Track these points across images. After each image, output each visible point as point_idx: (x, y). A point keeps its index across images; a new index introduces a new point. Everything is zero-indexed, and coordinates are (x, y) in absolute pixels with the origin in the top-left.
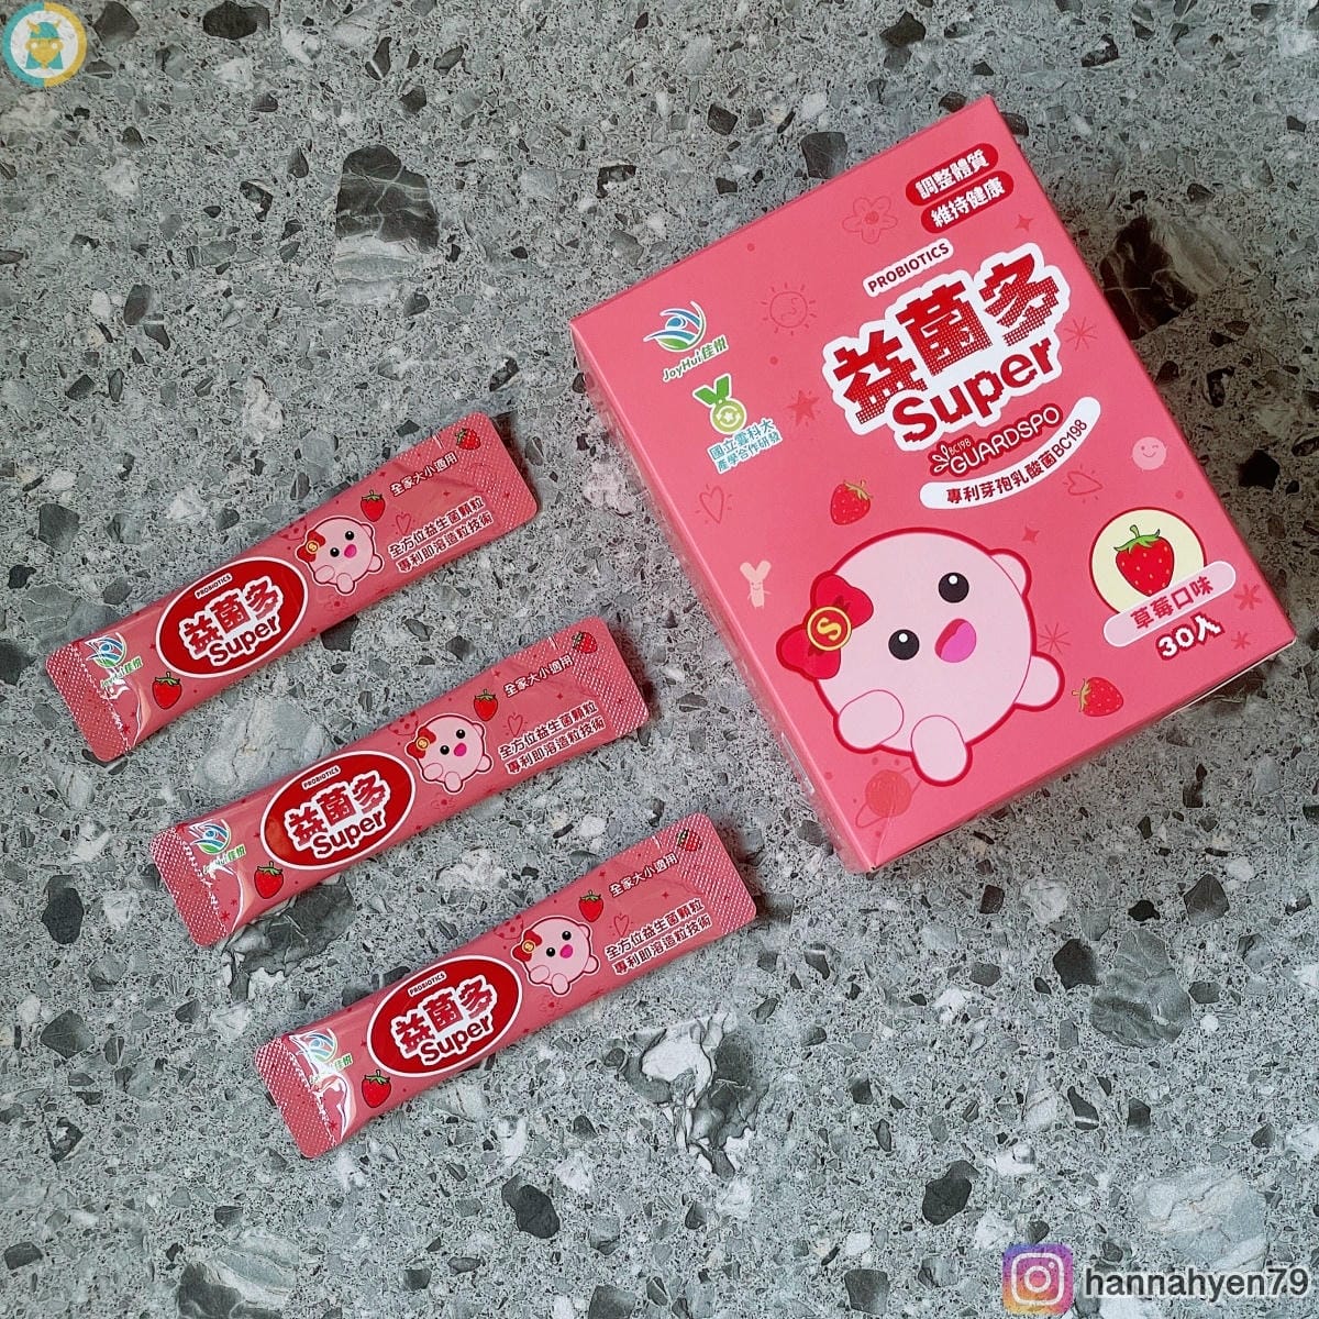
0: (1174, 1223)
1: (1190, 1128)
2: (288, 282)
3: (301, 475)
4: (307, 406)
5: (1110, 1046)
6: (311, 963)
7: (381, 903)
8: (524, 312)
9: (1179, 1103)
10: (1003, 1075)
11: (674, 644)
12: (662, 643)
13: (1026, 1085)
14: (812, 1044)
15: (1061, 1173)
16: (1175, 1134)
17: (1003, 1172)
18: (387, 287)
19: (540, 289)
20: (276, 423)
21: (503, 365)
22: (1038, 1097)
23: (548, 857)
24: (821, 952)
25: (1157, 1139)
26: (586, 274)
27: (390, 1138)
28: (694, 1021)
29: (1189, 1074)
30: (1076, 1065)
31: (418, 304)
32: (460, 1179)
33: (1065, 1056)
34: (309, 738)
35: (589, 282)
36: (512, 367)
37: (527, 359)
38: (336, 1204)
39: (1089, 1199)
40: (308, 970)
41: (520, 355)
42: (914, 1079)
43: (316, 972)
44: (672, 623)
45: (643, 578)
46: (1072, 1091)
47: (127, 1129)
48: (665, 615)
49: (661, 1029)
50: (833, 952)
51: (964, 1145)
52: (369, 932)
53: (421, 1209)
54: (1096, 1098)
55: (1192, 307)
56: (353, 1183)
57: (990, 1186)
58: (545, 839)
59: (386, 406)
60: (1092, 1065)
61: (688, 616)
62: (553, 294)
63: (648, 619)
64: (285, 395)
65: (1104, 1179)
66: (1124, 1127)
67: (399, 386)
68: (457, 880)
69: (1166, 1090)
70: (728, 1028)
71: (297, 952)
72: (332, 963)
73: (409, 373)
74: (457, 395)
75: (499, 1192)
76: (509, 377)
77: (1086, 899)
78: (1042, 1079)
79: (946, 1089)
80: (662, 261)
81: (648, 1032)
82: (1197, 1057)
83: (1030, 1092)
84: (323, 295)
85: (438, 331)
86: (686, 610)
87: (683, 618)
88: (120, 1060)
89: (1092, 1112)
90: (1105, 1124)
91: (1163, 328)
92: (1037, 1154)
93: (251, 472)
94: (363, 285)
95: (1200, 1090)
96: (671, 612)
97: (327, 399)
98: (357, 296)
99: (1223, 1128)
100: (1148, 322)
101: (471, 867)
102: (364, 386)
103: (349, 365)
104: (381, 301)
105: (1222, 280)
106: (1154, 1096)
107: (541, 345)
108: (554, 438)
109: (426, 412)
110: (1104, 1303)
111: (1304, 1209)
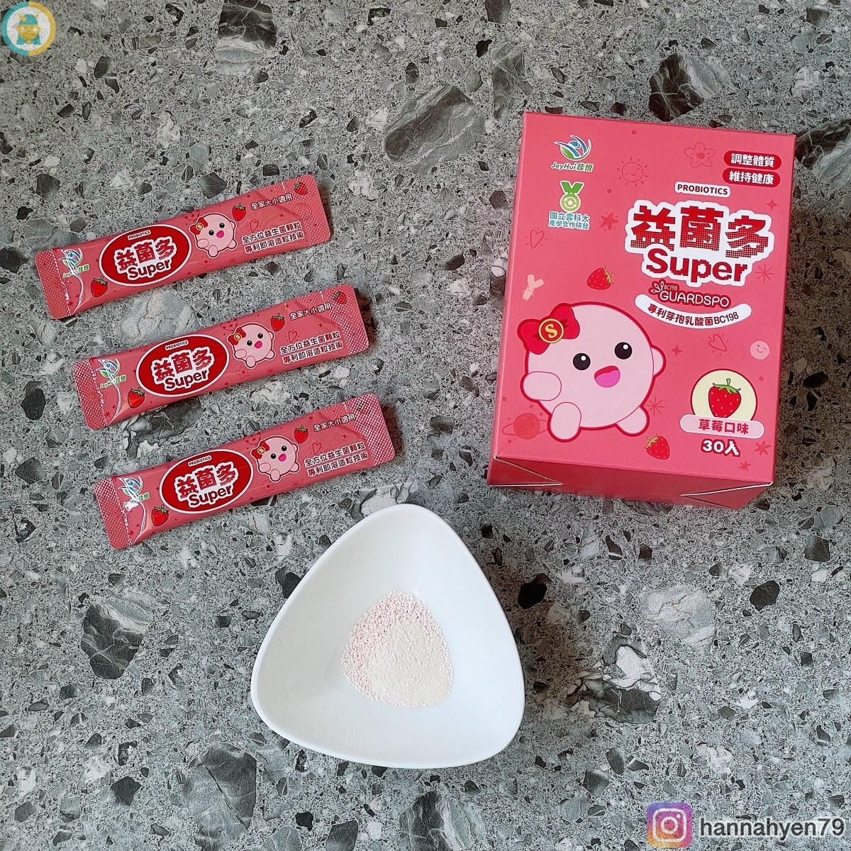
0: (662, 615)
1: (674, 562)
2: (189, 60)
3: (189, 167)
4: (195, 129)
5: (631, 513)
6: (174, 439)
7: (217, 408)
8: (322, 85)
9: (669, 548)
10: (569, 527)
11: (395, 274)
12: (388, 272)
13: (582, 533)
14: (460, 503)
15: (599, 584)
16: (666, 565)
17: (566, 581)
18: (245, 67)
19: (332, 74)
20: (177, 138)
21: (308, 113)
22: (588, 540)
23: (315, 388)
24: (469, 451)
25: (655, 567)
26: (359, 66)
27: (213, 541)
28: (393, 485)
29: (675, 532)
30: (611, 523)
31: (262, 77)
32: (252, 567)
33: (605, 518)
34: (182, 313)
35: (360, 71)
36: (313, 115)
37: (322, 111)
38: (179, 576)
39: (614, 599)
40: (173, 443)
41: (318, 108)
42: (518, 526)
43: (177, 445)
44: (395, 262)
45: (380, 235)
46: (608, 538)
47: (61, 526)
48: (391, 257)
49: (373, 489)
50: (476, 451)
51: (544, 565)
52: (209, 424)
53: (228, 582)
54: (621, 542)
55: (701, 106)
56: (190, 565)
57: (558, 589)
58: (314, 378)
59: (240, 132)
60: (620, 524)
61: (404, 258)
62: (339, 76)
63: (381, 259)
64: (182, 122)
65: (623, 589)
66: (636, 560)
67: (248, 122)
68: (262, 398)
69: (662, 540)
70: (412, 491)
71: (167, 432)
72: (186, 440)
73: (254, 115)
74: (281, 129)
75: (274, 575)
76: (311, 120)
78: (591, 530)
79: (536, 533)
80: (402, 62)
81: (366, 490)
82: (680, 522)
83: (584, 537)
84: (208, 69)
85: (272, 93)
86: (403, 255)
87: (401, 259)
88: (60, 488)
89: (619, 551)
90: (626, 558)
91: (684, 116)
92: (586, 572)
93: (161, 164)
94: (231, 64)
95: (681, 541)
96: (395, 256)
97: (207, 126)
98: (227, 71)
99: (693, 563)
100: (676, 113)
101: (270, 391)
102: (228, 120)
103: (223, 107)
104: (241, 74)
105: (718, 92)
106: (655, 543)
107: (331, 104)
108: (334, 156)
109: (262, 137)
110: (619, 658)
111: (738, 612)
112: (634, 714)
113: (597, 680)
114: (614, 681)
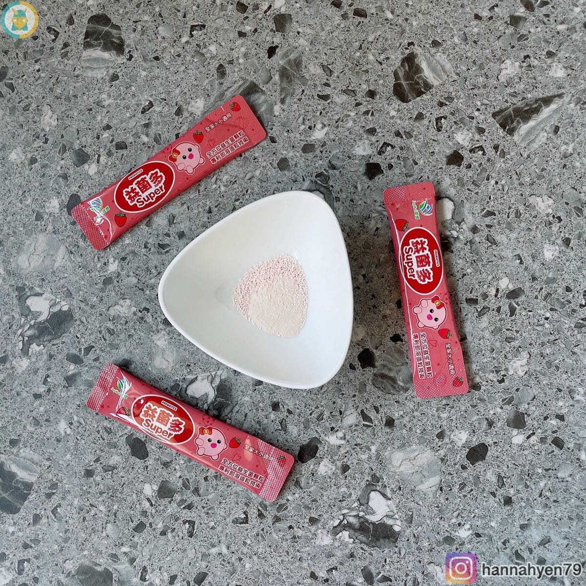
0: (402, 468)
1: (411, 429)
2: (63, 67)
3: (63, 145)
4: (67, 117)
5: (379, 393)
6: (55, 342)
7: (85, 319)
8: (157, 83)
9: (407, 419)
10: (334, 403)
11: (210, 220)
12: (205, 219)
13: (344, 407)
14: (257, 386)
15: (356, 445)
16: (404, 431)
17: (332, 443)
18: (102, 70)
19: (164, 73)
20: (55, 123)
21: (147, 103)
22: (348, 412)
23: (154, 304)
25: (397, 433)
26: (183, 68)
27: (82, 415)
28: (209, 374)
29: (412, 407)
30: (365, 400)
31: (115, 77)
32: (109, 434)
33: (360, 396)
34: (60, 251)
35: (184, 71)
36: (151, 104)
37: (157, 102)
38: (58, 441)
39: (367, 456)
40: (53, 345)
41: (154, 100)
42: (297, 402)
43: (57, 346)
44: (210, 211)
45: (199, 192)
46: (362, 411)
48: (207, 208)
49: (195, 376)
51: (316, 431)
52: (79, 331)
53: (92, 445)
54: (372, 414)
55: (431, 90)
56: (66, 432)
57: (326, 448)
58: (153, 296)
59: (99, 118)
60: (371, 400)
61: (217, 209)
62: (169, 75)
63: (200, 210)
64: (58, 112)
65: (374, 449)
66: (383, 427)
67: (105, 110)
68: (116, 311)
69: (402, 413)
70: (223, 377)
71: (49, 337)
72: (63, 343)
73: (109, 105)
74: (128, 115)
75: (125, 440)
76: (149, 109)
77: (373, 332)
78: (350, 405)
79: (311, 407)
80: (214, 64)
81: (190, 377)
82: (415, 400)
83: (345, 410)
84: (76, 73)
85: (122, 89)
86: (216, 207)
87: (214, 210)
89: (370, 420)
90: (375, 426)
91: (418, 99)
92: (347, 436)
93: (43, 142)
94: (92, 69)
95: (416, 414)
96: (210, 207)
97: (75, 114)
98: (90, 74)
99: (425, 430)
100: (413, 96)
101: (122, 306)
102: (91, 110)
103: (88, 100)
104: (99, 76)
105: (444, 80)
106: (396, 415)
107: (163, 96)
108: (166, 134)
109: (115, 121)
110: (370, 500)
111: (457, 466)
112: (382, 541)
113: (355, 516)
114: (367, 517)
